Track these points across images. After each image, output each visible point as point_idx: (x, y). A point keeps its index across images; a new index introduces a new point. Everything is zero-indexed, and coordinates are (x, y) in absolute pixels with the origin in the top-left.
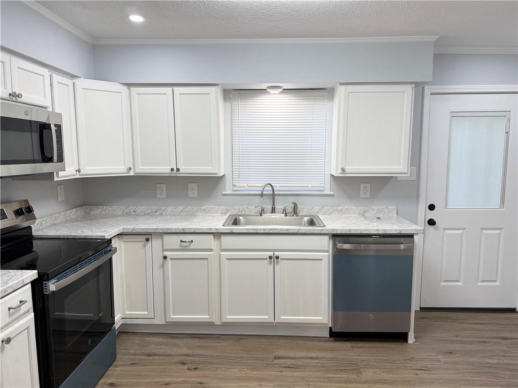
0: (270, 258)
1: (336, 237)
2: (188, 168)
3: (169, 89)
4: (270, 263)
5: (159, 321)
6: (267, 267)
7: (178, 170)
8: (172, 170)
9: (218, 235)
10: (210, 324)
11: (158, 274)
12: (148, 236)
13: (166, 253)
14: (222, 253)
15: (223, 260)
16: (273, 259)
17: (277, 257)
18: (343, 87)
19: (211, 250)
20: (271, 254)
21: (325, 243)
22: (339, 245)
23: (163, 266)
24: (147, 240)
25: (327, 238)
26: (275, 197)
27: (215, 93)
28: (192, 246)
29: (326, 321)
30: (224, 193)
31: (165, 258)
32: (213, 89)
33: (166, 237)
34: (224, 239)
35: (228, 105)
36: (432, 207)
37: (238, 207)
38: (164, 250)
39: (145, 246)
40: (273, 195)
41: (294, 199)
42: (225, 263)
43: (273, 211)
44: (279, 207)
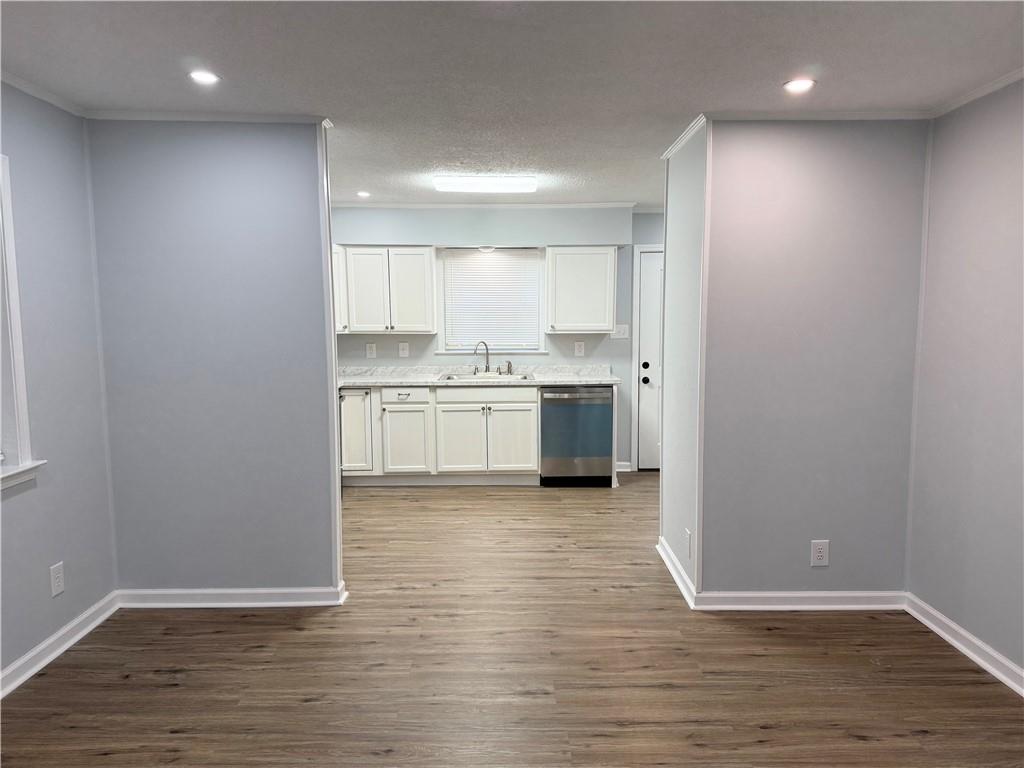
0: (483, 409)
1: (544, 388)
2: (402, 326)
3: (385, 250)
4: (483, 414)
5: (377, 472)
6: (480, 417)
7: (392, 328)
8: (387, 328)
9: (433, 388)
10: (426, 475)
11: (377, 426)
12: (367, 390)
13: (384, 406)
14: (438, 406)
15: (439, 412)
16: (487, 410)
17: (490, 408)
18: (550, 248)
19: (428, 403)
20: (484, 405)
21: (534, 395)
22: (547, 395)
23: (381, 418)
24: (367, 393)
25: (535, 389)
26: (490, 357)
27: (429, 253)
28: (409, 399)
29: (535, 468)
30: (437, 352)
31: (384, 410)
32: (427, 249)
33: (384, 391)
34: (439, 391)
35: (441, 262)
36: (646, 365)
37: (451, 367)
38: (382, 403)
39: (364, 400)
40: (488, 354)
41: (508, 358)
42: (441, 415)
43: (487, 369)
44: (493, 367)
